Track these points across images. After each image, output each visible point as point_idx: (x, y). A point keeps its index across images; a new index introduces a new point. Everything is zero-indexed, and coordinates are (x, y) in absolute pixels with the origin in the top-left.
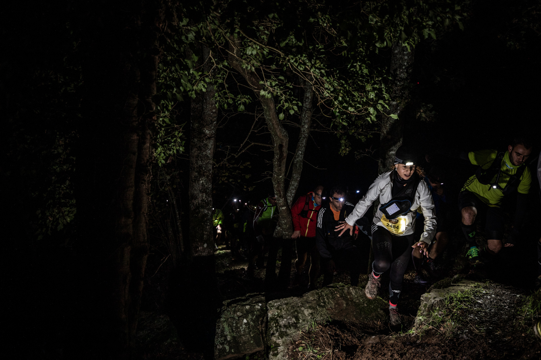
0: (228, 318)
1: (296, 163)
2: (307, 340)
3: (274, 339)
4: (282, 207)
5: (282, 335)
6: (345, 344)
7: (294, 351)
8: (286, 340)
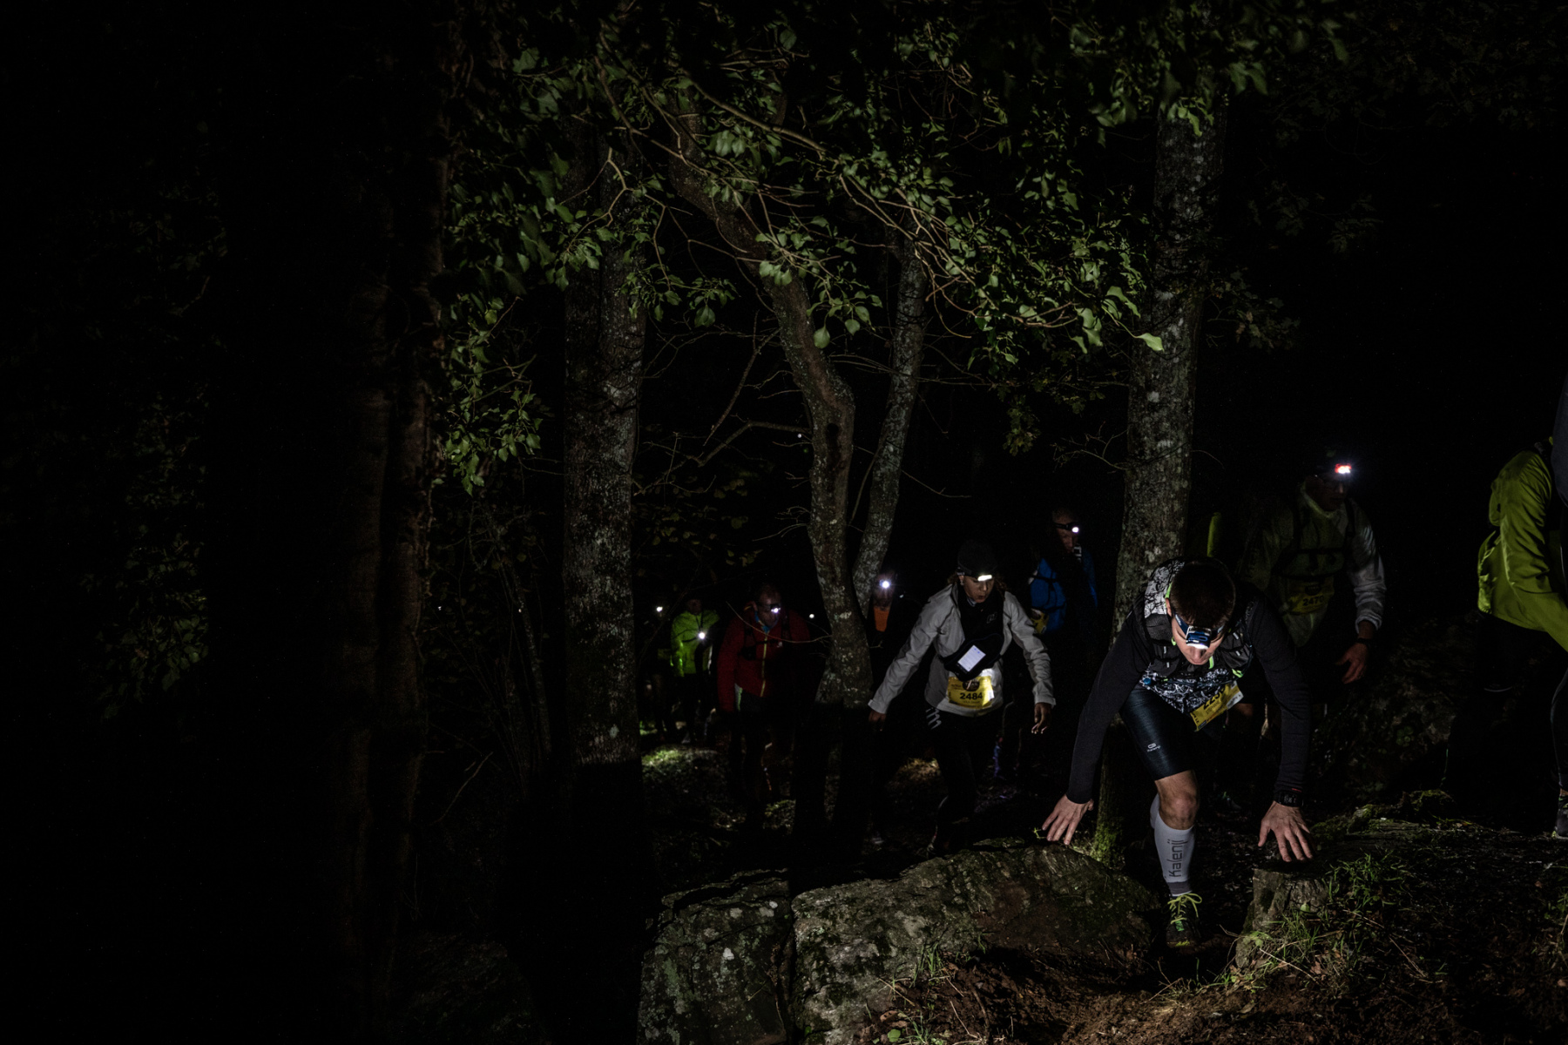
0: (678, 947)
1: (877, 479)
2: (912, 1008)
3: (813, 1006)
4: (839, 614)
5: (838, 995)
6: (1028, 1018)
7: (875, 1042)
8: (849, 1009)
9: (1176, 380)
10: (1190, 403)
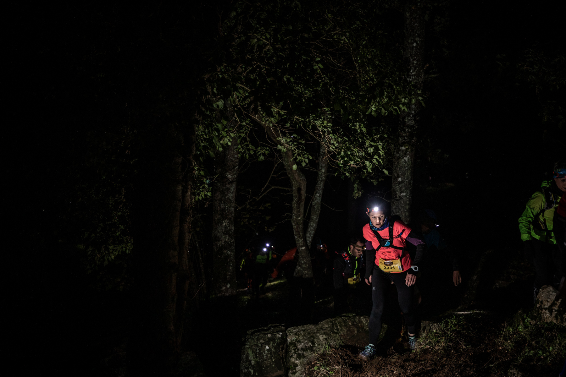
0: (252, 345)
1: (314, 205)
2: (321, 361)
3: (293, 360)
4: (301, 248)
5: (299, 357)
7: (310, 370)
8: (303, 361)
9: (407, 174)
10: (411, 181)
